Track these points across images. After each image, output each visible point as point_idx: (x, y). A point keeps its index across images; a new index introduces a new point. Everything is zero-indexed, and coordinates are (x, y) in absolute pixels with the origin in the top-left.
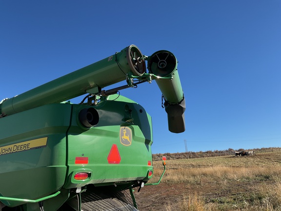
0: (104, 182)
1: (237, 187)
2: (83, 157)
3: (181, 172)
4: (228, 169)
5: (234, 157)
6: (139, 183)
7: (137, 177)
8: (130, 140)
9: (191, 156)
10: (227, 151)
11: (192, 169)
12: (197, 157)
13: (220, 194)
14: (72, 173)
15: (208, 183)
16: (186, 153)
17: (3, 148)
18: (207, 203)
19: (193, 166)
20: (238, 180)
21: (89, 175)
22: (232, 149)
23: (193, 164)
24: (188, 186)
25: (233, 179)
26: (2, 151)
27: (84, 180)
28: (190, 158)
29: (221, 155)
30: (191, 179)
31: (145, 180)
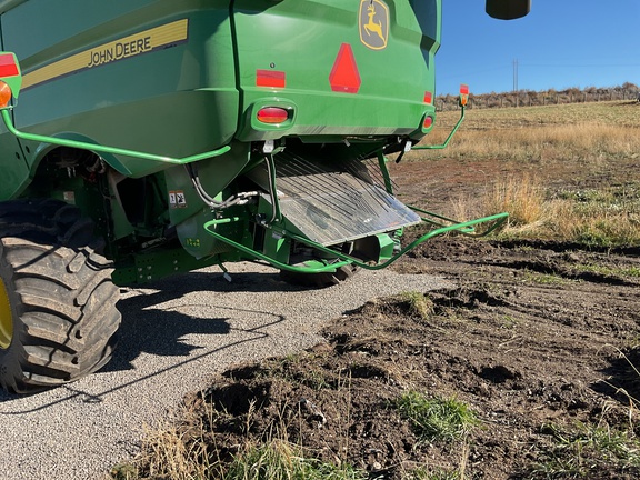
0: (323, 133)
1: (628, 170)
2: (273, 70)
3: (496, 137)
4: (614, 129)
5: (633, 103)
6: (400, 141)
7: (396, 128)
8: (384, 35)
9: (525, 102)
10: (618, 89)
11: (522, 130)
12: (540, 104)
13: (583, 184)
14: (251, 106)
15: (558, 159)
16: (514, 95)
17: (95, 50)
18: (548, 198)
19: (526, 123)
20: (633, 156)
21: (290, 114)
22: (632, 85)
23: (528, 118)
24: (510, 165)
25: (621, 153)
26: (93, 59)
27: (278, 125)
28: (521, 104)
29: (602, 99)
30: (519, 151)
31: (414, 137)
